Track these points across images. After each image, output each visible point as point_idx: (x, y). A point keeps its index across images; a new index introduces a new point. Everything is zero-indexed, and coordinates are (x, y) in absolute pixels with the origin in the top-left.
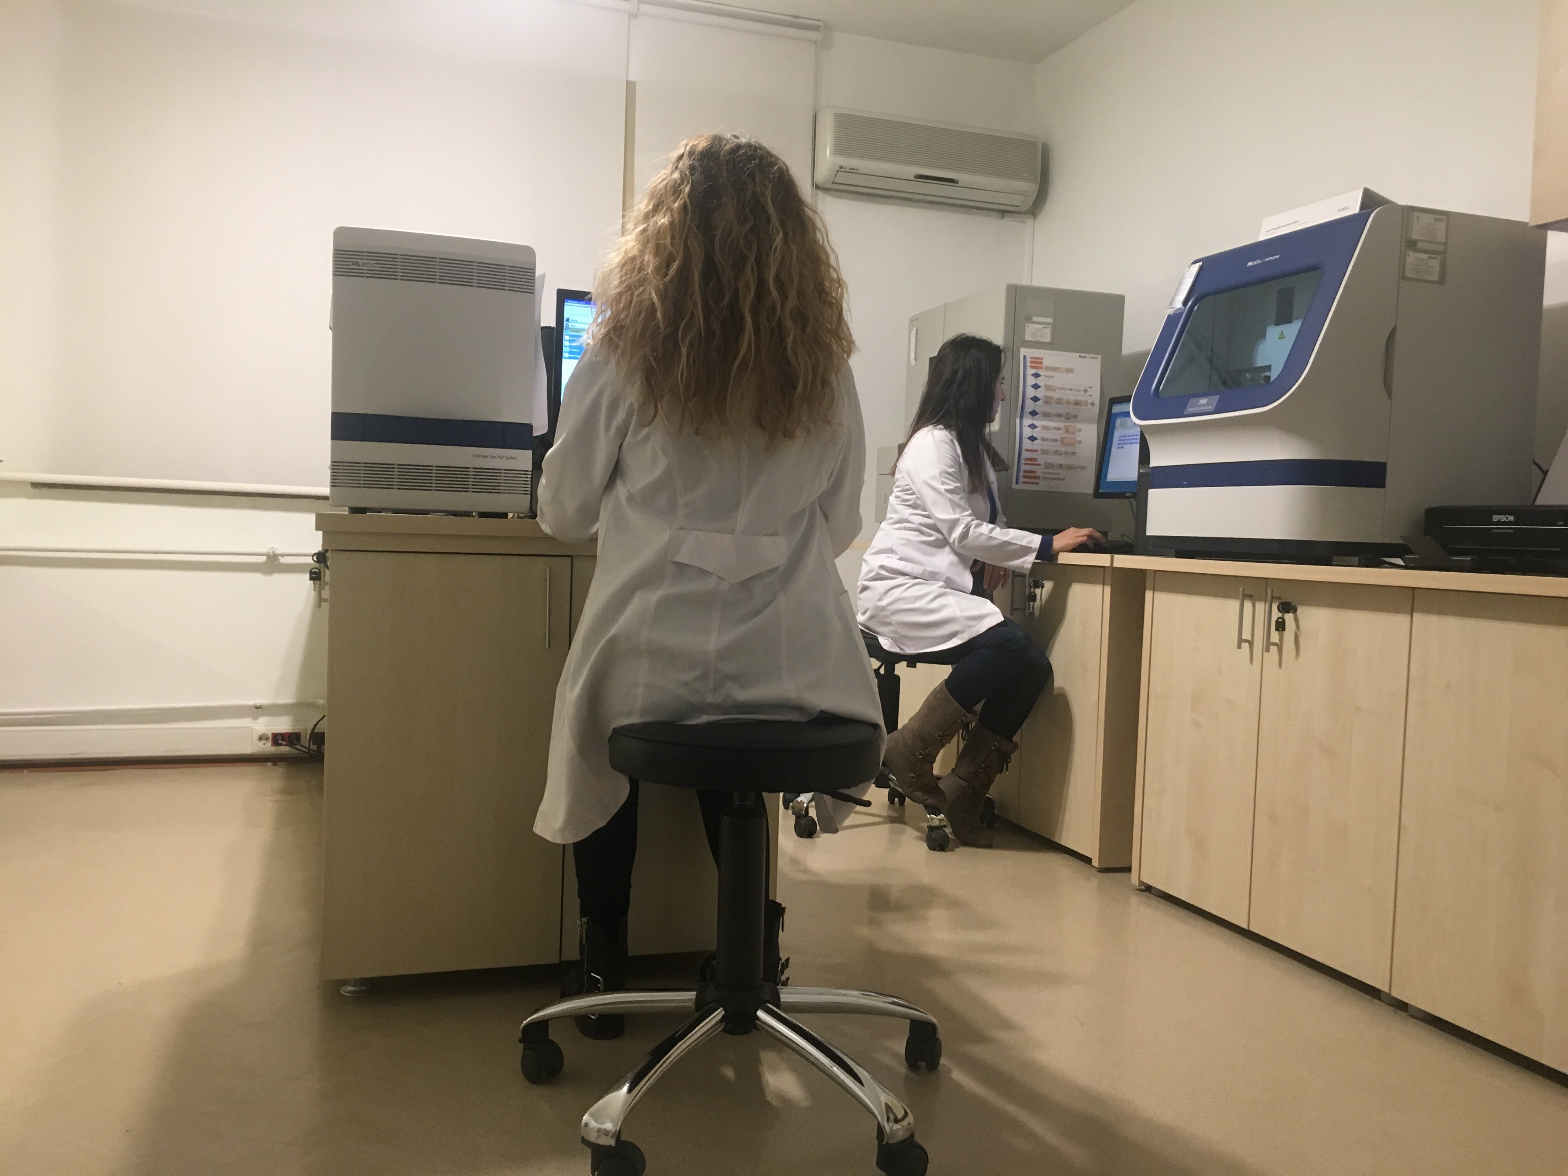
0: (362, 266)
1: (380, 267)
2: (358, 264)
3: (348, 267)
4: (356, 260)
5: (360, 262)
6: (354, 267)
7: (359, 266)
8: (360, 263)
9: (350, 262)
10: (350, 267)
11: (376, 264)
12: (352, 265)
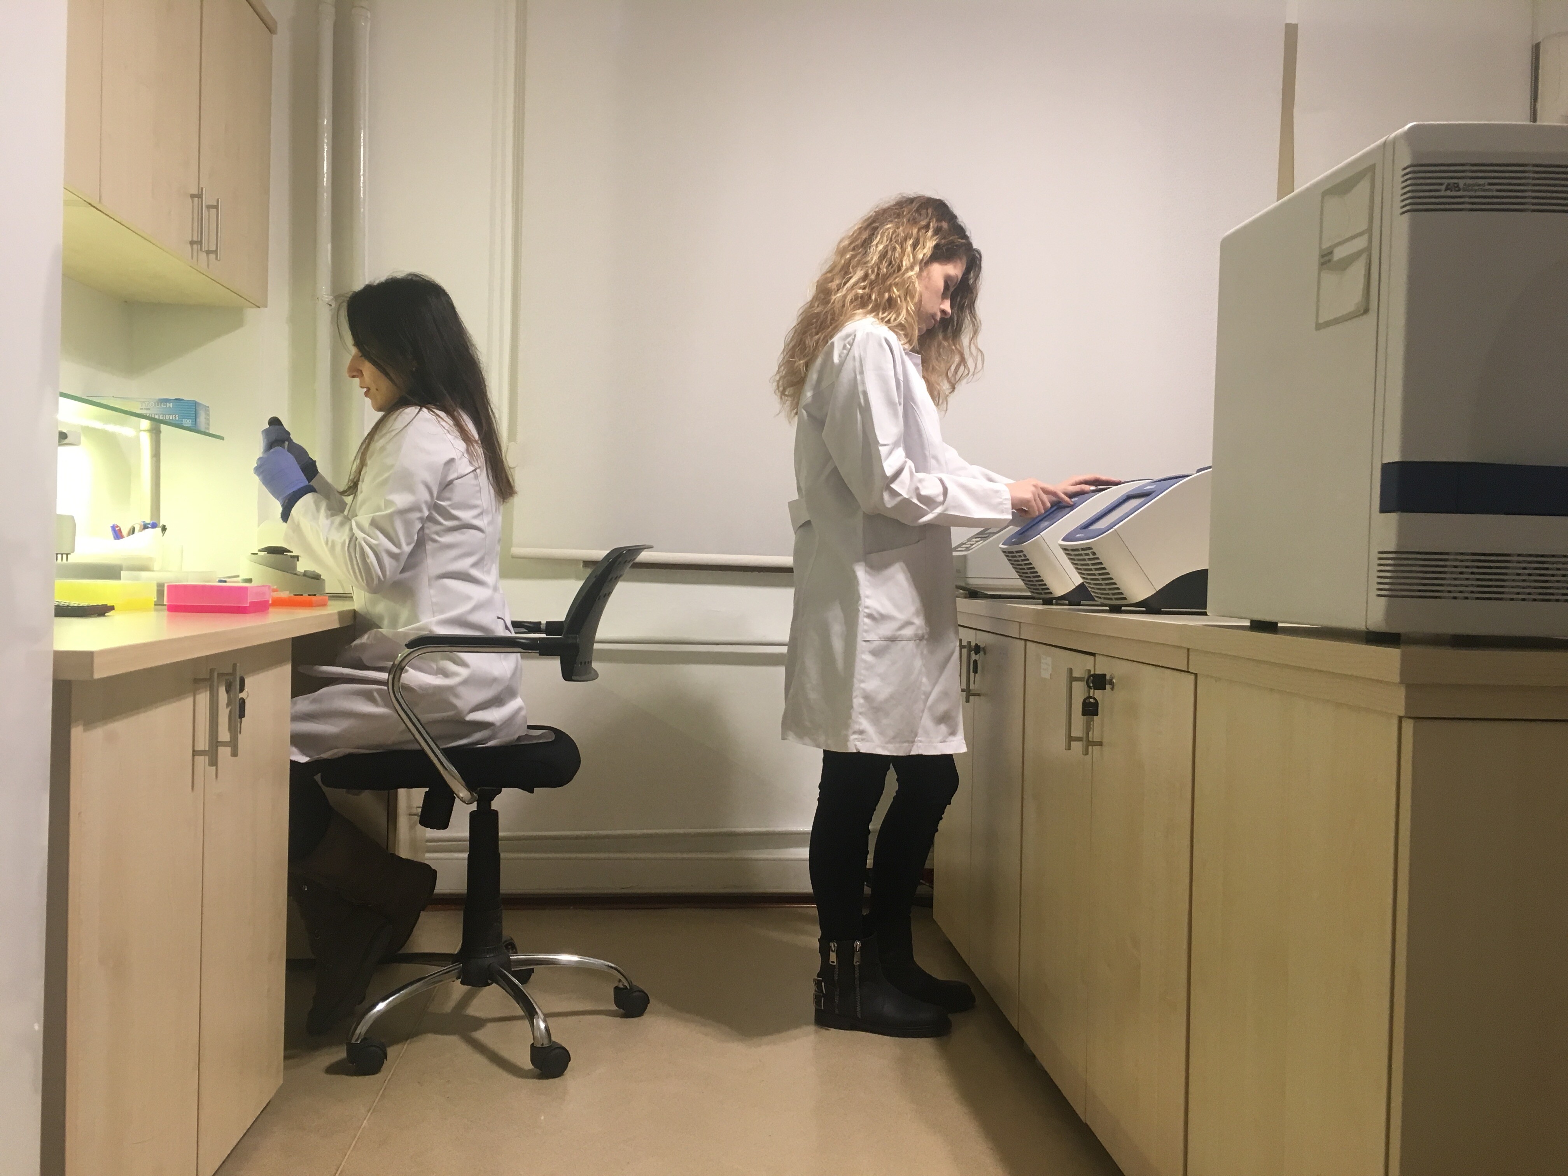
0: (1465, 190)
1: (1498, 191)
2: (1457, 187)
3: (1437, 194)
4: (1456, 181)
5: (1461, 183)
6: (1449, 193)
7: (1459, 190)
8: (1461, 185)
9: (1441, 184)
10: (1442, 193)
11: (1490, 184)
12: (1446, 190)
